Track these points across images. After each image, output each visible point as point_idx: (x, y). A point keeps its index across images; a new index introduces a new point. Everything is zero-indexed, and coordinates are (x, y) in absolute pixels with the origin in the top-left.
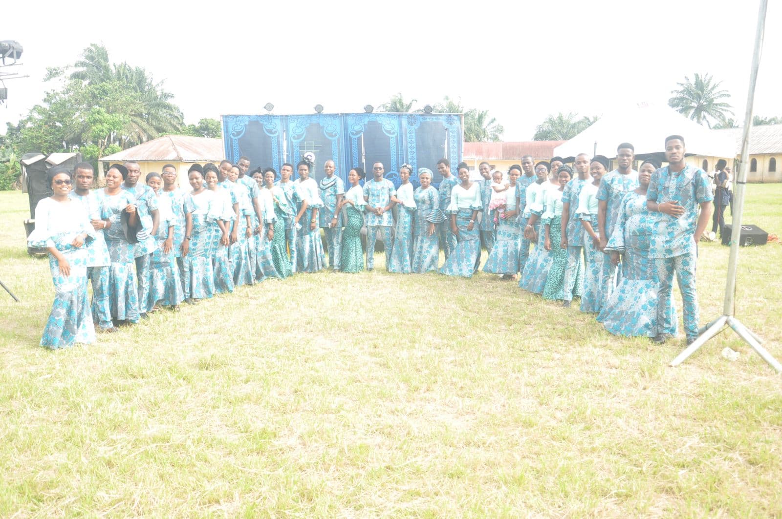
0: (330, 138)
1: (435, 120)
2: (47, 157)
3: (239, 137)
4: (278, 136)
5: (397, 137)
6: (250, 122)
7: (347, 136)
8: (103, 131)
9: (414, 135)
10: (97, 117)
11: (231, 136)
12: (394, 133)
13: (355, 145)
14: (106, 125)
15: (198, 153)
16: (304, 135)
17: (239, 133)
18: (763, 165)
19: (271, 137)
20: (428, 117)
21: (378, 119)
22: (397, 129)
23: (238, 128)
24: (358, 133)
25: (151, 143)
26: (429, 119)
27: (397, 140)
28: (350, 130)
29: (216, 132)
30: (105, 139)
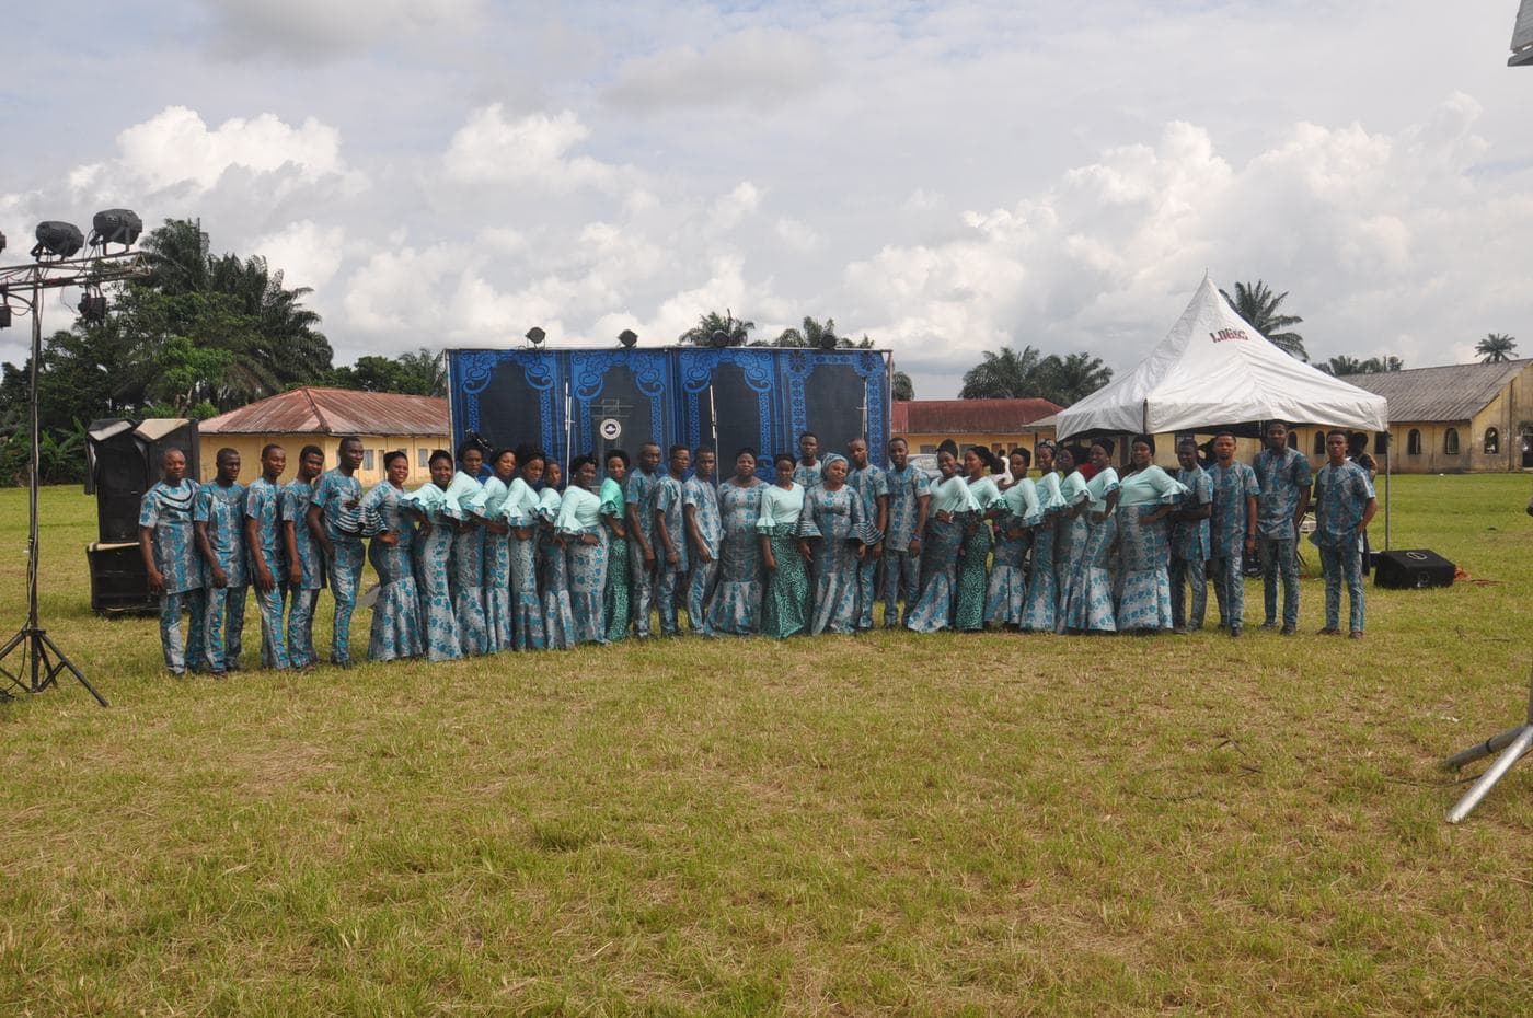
0: (647, 393)
1: (839, 362)
2: (135, 426)
3: (478, 391)
4: (553, 388)
5: (770, 392)
6: (500, 362)
7: (679, 389)
8: (184, 379)
9: (801, 389)
10: (176, 353)
11: (466, 390)
12: (765, 386)
13: (694, 404)
14: (189, 368)
15: (356, 419)
16: (600, 388)
17: (478, 384)
18: (1432, 443)
19: (538, 390)
20: (827, 356)
21: (737, 359)
22: (770, 377)
23: (478, 375)
24: (700, 383)
25: (272, 401)
26: (828, 360)
27: (771, 398)
28: (685, 379)
29: (387, 382)
30: (186, 394)
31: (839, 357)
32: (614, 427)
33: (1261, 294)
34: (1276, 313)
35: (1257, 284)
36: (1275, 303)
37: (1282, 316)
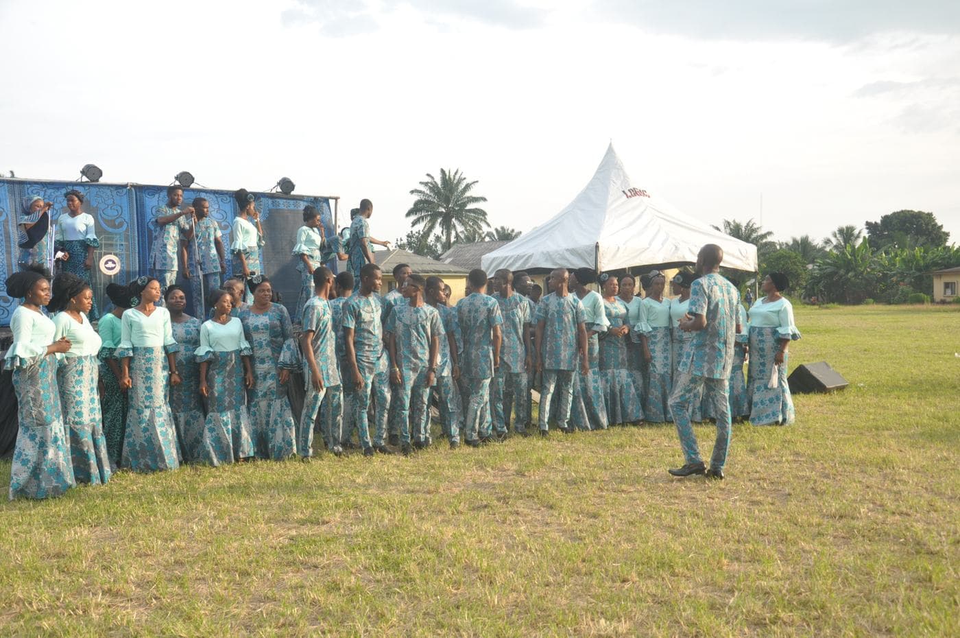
0: (110, 230)
7: (143, 228)
12: (226, 227)
31: (292, 202)
32: (114, 262)
33: (457, 177)
34: (468, 194)
35: (455, 171)
36: (468, 187)
37: (471, 197)
